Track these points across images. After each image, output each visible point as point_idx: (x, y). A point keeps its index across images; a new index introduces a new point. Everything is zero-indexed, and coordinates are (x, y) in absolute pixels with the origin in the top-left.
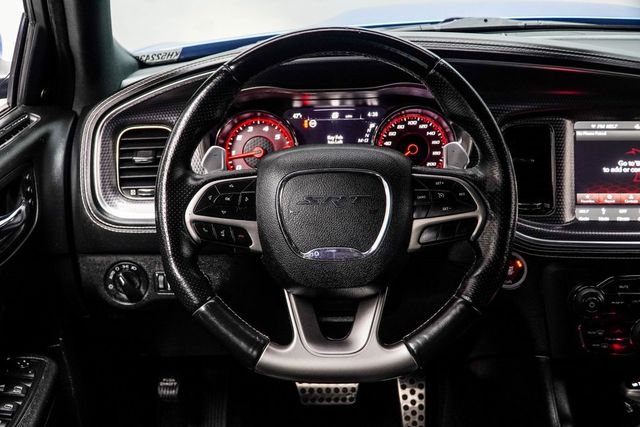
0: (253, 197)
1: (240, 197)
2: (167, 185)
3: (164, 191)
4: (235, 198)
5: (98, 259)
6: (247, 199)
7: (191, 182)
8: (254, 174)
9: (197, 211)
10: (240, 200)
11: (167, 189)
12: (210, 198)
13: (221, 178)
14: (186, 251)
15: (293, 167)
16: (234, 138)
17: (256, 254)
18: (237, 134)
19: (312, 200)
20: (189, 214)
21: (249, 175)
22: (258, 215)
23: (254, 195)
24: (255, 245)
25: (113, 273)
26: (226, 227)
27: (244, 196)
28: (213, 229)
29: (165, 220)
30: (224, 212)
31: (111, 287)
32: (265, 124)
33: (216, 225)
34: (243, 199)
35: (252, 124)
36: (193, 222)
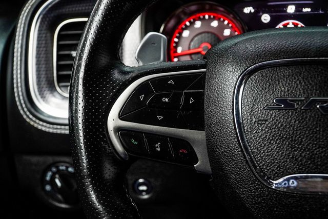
0: (200, 98)
1: (183, 98)
2: (84, 79)
3: (81, 88)
4: (175, 99)
5: (35, 159)
6: (192, 101)
7: (116, 75)
8: (202, 67)
9: (122, 116)
10: (182, 102)
11: (84, 85)
12: (142, 97)
13: (158, 71)
14: (109, 171)
15: (258, 56)
16: (181, 33)
17: (202, 175)
18: (183, 30)
19: (285, 104)
20: (113, 120)
21: (195, 67)
22: (207, 122)
23: (203, 94)
24: (202, 163)
25: (50, 174)
26: (162, 137)
27: (188, 96)
28: (145, 140)
29: (80, 126)
30: (160, 118)
31: (48, 188)
32: (215, 19)
33: (149, 134)
34: (187, 100)
35: (199, 19)
36: (118, 130)
